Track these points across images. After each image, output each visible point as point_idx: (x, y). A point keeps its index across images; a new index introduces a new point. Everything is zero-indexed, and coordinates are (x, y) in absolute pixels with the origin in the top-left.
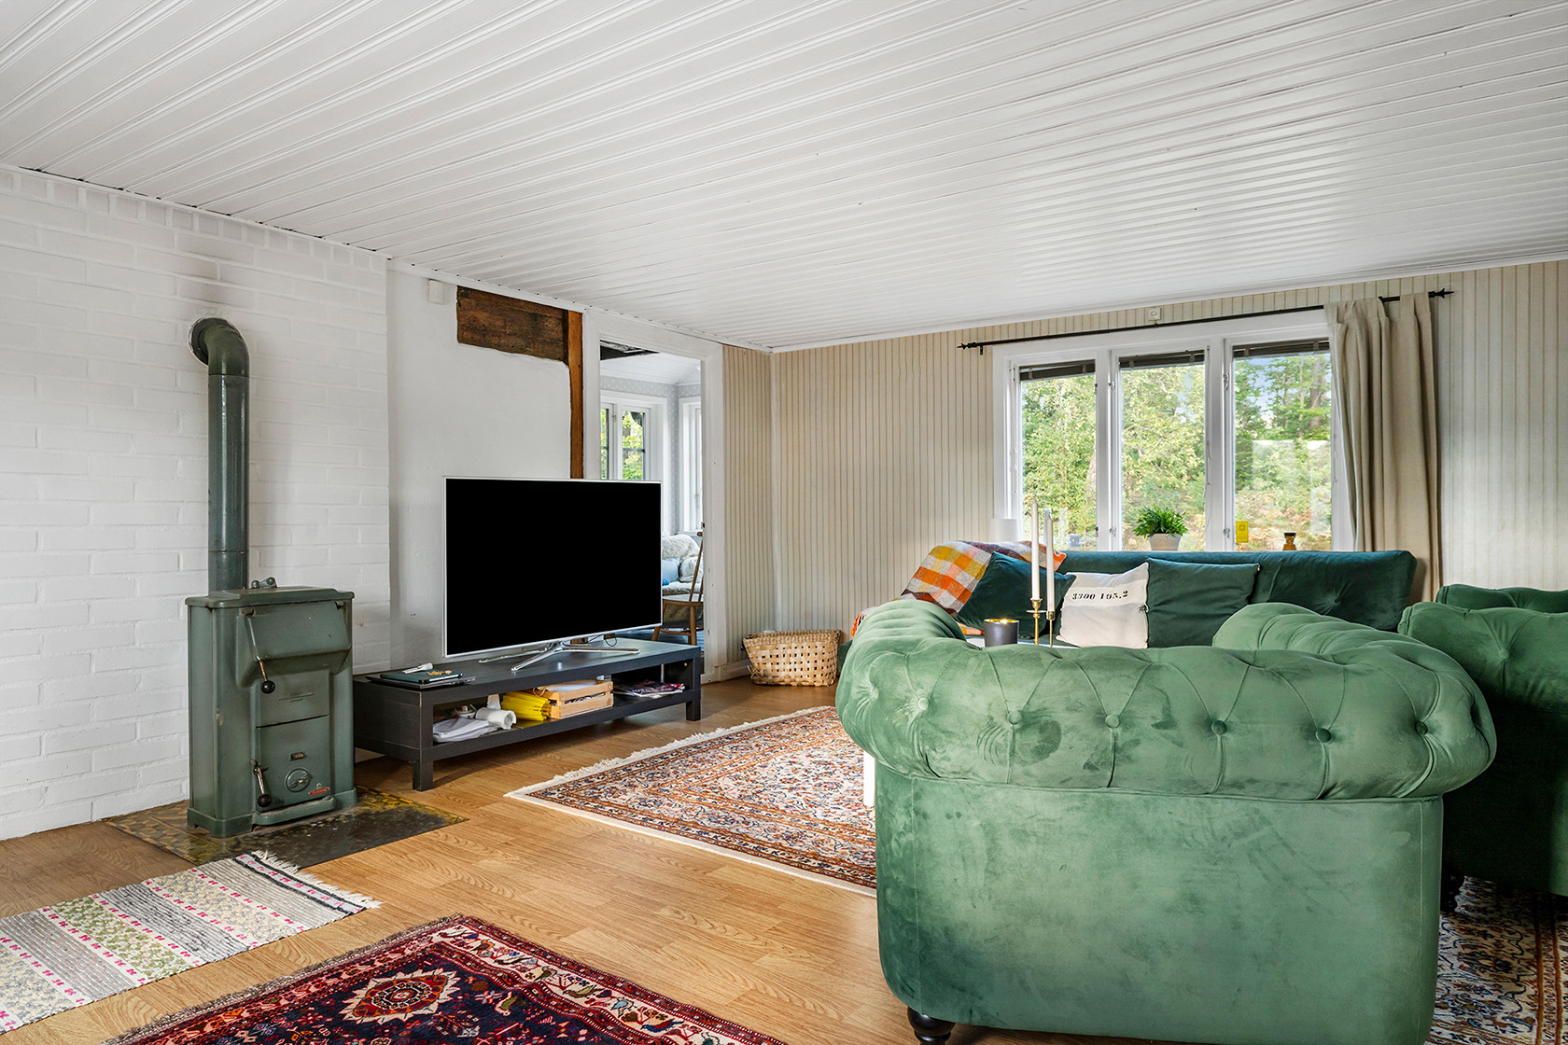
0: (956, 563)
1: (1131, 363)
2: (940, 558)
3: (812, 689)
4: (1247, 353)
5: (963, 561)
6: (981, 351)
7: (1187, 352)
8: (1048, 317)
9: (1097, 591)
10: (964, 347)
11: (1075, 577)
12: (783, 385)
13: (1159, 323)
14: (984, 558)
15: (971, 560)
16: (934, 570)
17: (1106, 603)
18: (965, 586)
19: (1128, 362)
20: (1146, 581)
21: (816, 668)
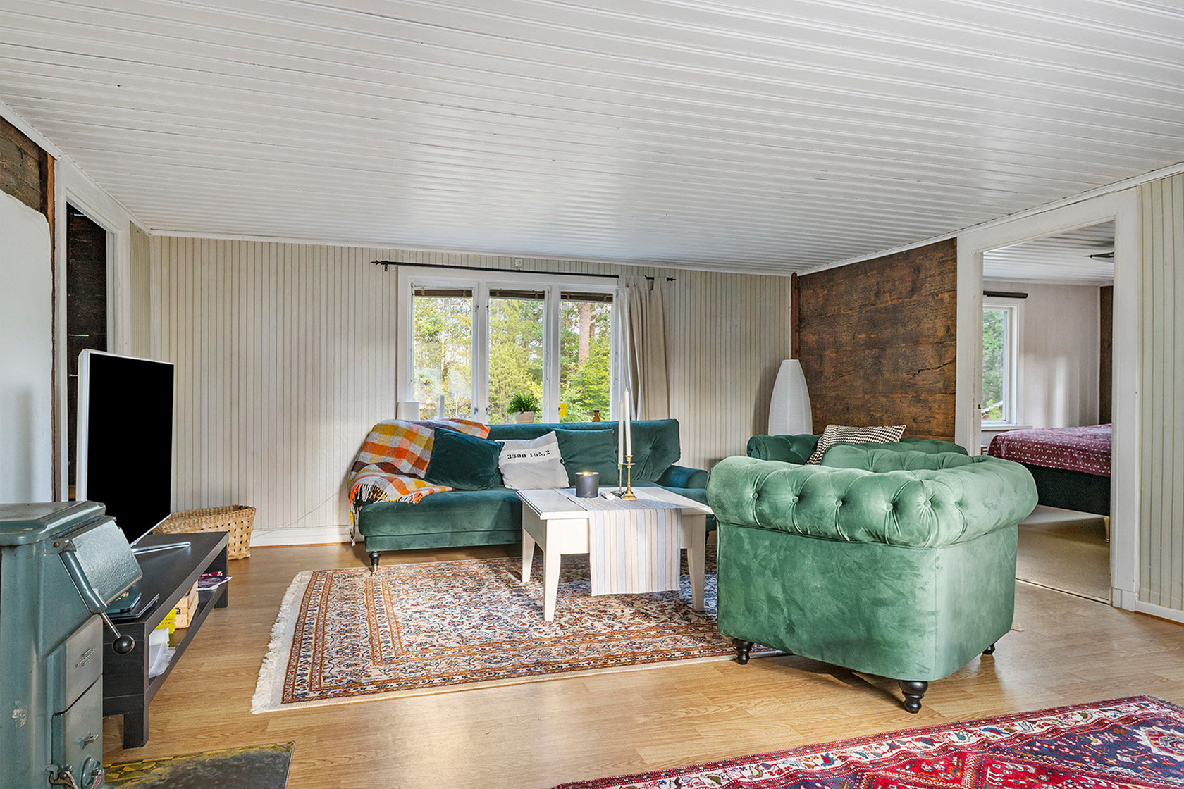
0: (405, 437)
1: (498, 294)
2: (385, 434)
3: (235, 563)
4: (568, 297)
5: (410, 435)
6: (386, 268)
7: (533, 291)
8: (443, 251)
9: (527, 452)
10: (377, 263)
11: (504, 443)
12: (165, 271)
13: (521, 269)
14: (428, 433)
15: (416, 434)
16: (381, 443)
17: (534, 460)
18: (418, 455)
19: (495, 293)
20: (556, 443)
21: (241, 542)
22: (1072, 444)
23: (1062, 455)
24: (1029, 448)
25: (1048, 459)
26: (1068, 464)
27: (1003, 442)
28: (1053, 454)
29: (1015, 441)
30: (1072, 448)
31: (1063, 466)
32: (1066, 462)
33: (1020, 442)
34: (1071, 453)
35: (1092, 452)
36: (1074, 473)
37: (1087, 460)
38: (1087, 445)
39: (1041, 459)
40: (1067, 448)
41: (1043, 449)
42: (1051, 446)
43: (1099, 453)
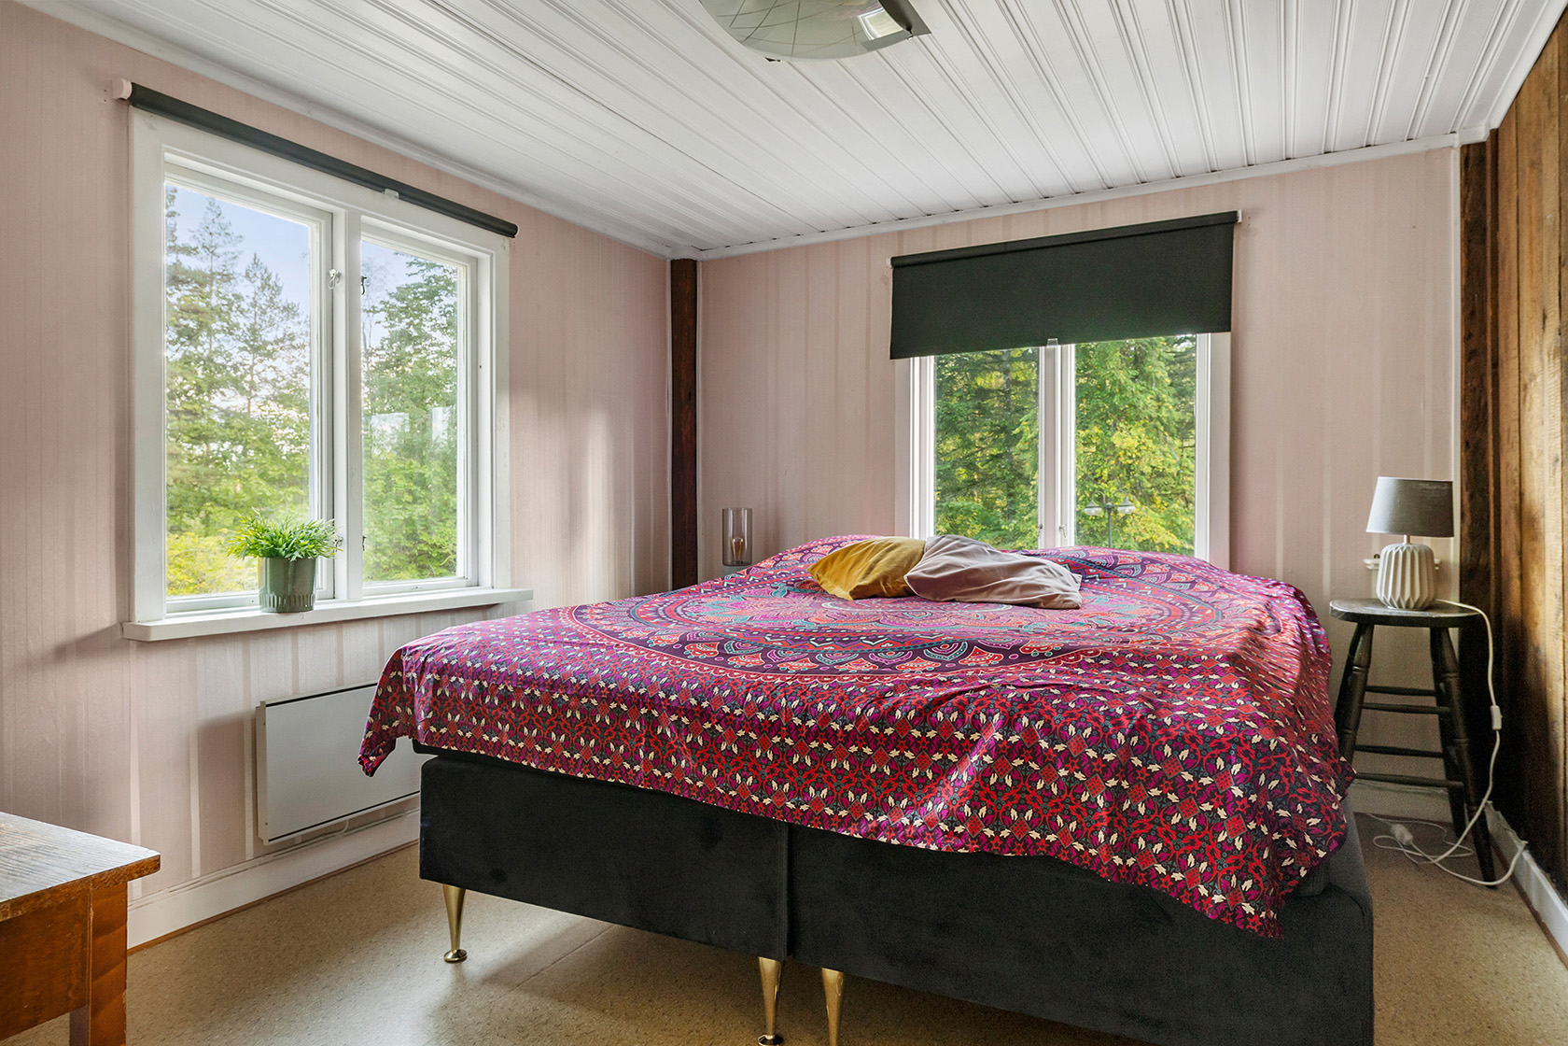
22: (653, 686)
23: (617, 733)
24: (506, 698)
25: (571, 745)
26: (640, 768)
27: (420, 678)
28: (587, 728)
29: (462, 671)
30: (653, 702)
31: (623, 772)
32: (631, 756)
33: (477, 674)
34: (652, 723)
35: (724, 719)
36: (662, 800)
37: (708, 754)
38: (704, 692)
39: (546, 742)
40: (636, 701)
41: (553, 704)
42: (582, 691)
43: (754, 725)
